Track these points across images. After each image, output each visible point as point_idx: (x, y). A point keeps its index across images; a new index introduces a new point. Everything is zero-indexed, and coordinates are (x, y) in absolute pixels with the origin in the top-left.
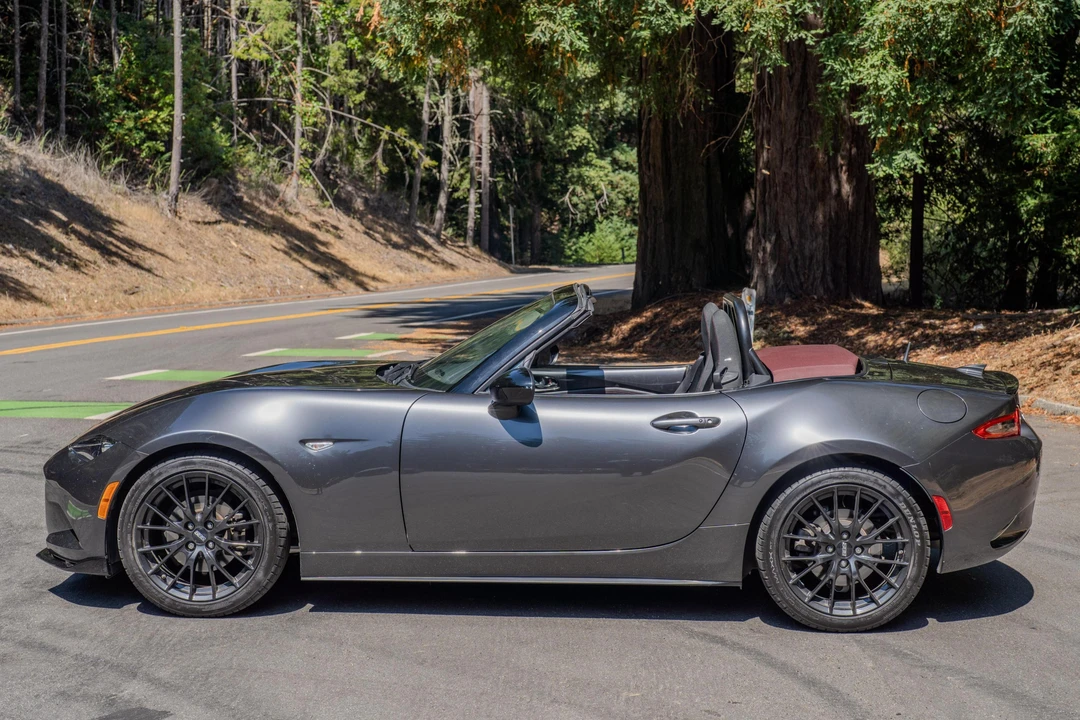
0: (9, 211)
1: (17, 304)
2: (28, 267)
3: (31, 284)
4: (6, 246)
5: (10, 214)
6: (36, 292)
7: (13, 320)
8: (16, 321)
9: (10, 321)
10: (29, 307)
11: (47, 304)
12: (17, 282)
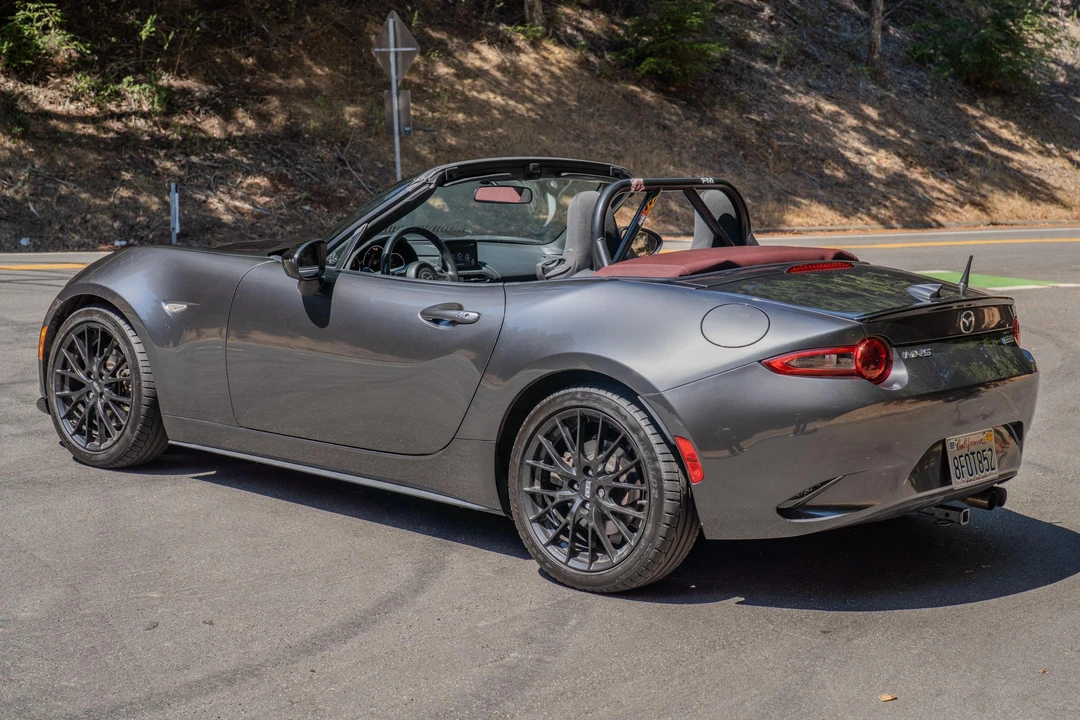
0: (1065, 110)
1: (1028, 205)
2: (1063, 168)
3: (1057, 185)
4: (1047, 145)
5: (1065, 113)
6: (1059, 195)
7: (1016, 220)
8: (1019, 221)
9: (1011, 221)
10: (1042, 209)
11: (1065, 206)
12: (1042, 183)
